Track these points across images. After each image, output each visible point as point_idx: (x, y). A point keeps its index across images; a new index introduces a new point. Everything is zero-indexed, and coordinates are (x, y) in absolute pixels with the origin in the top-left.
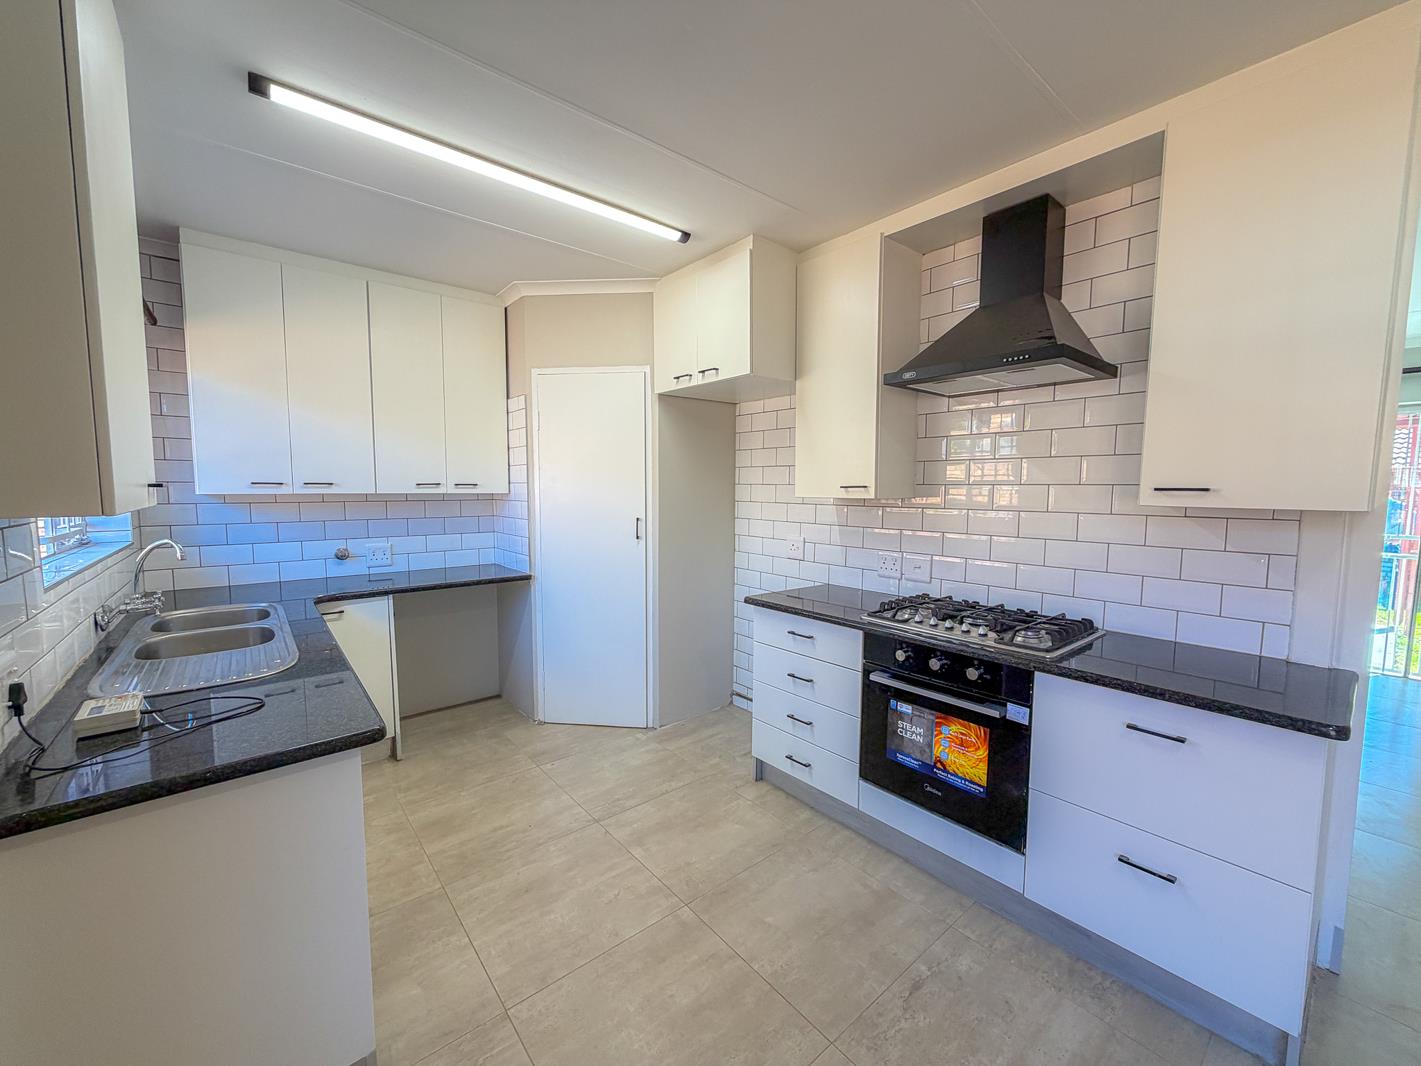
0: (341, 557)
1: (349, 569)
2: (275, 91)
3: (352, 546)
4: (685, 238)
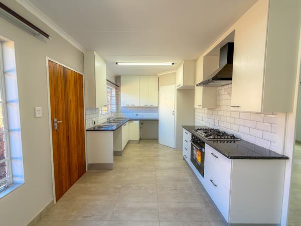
2: (118, 64)
4: (173, 64)
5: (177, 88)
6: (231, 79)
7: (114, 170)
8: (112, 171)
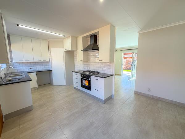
0: (30, 69)
1: (31, 70)
2: (20, 26)
3: (32, 67)
4: (64, 36)
5: (65, 50)
6: (98, 50)
7: (34, 109)
8: (33, 110)
